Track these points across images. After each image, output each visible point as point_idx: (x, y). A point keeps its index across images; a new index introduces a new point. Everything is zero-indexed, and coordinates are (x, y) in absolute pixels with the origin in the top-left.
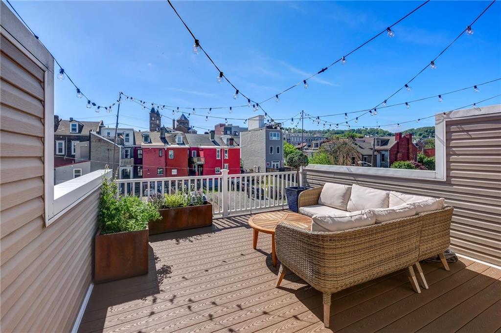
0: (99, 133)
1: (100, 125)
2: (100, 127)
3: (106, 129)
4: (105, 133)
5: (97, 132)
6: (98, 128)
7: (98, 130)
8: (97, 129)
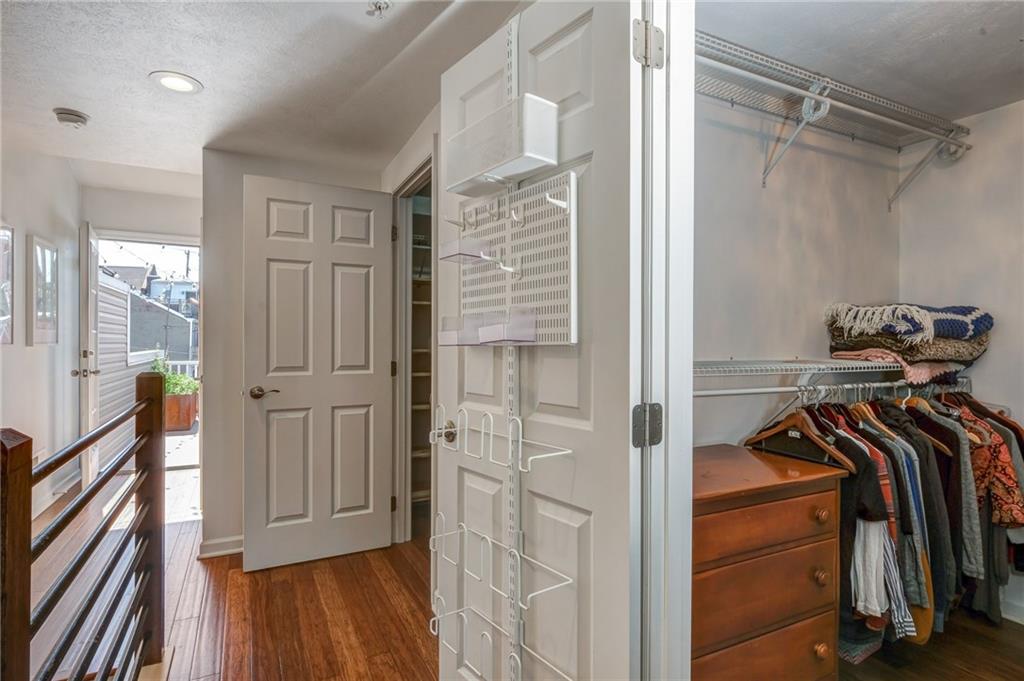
0: (146, 292)
1: (148, 274)
2: (149, 279)
3: (163, 283)
4: (158, 291)
5: (142, 290)
6: (146, 281)
7: (144, 286)
8: (142, 283)
